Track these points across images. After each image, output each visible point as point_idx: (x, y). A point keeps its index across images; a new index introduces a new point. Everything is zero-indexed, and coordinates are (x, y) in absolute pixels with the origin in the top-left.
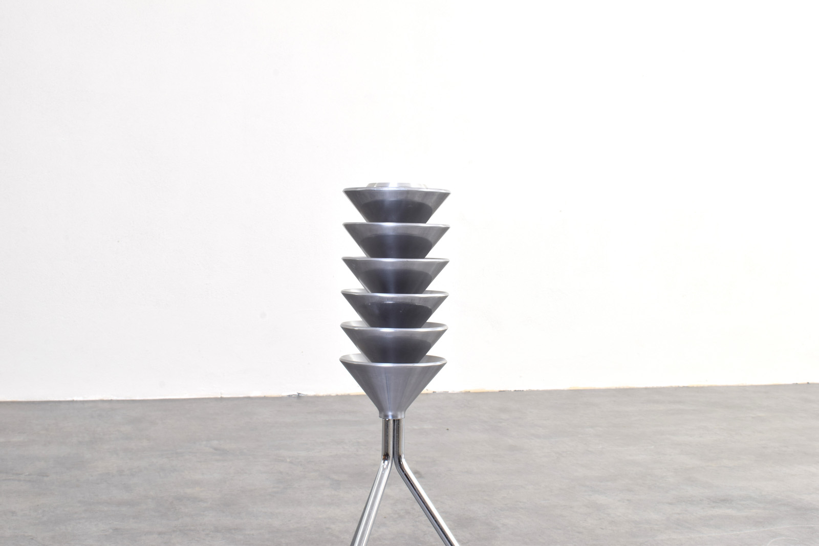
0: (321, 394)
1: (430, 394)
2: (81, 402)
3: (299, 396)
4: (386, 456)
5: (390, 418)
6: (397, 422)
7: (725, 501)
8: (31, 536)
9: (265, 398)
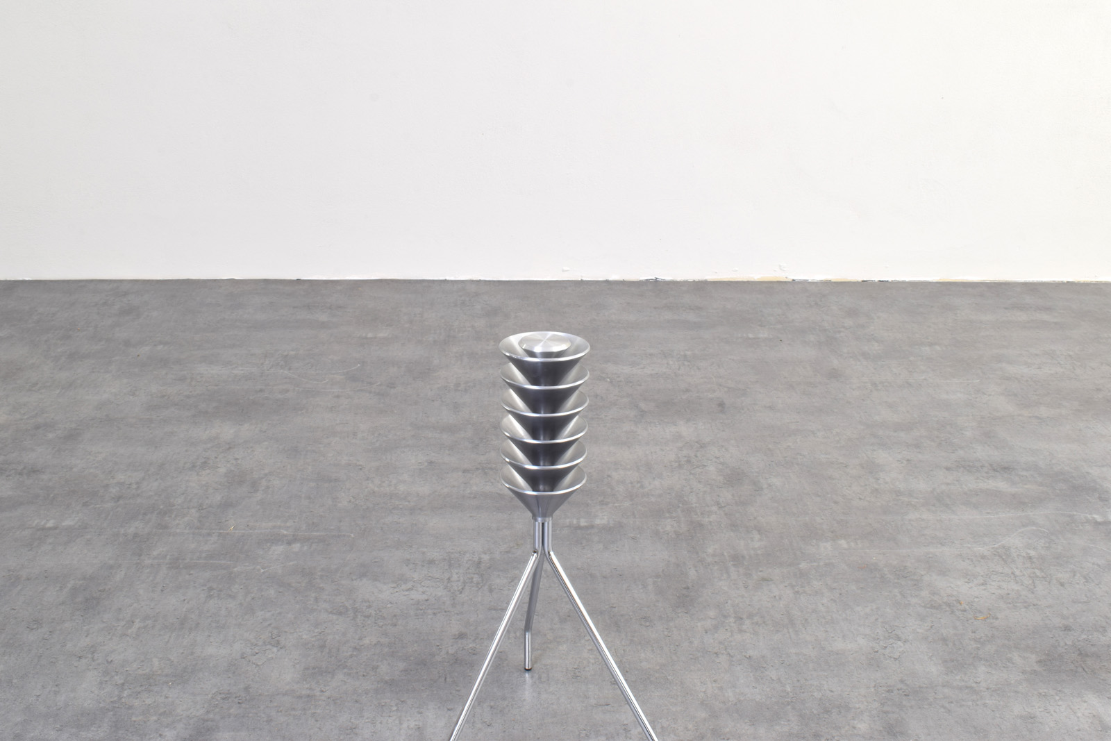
1: (789, 282)
2: (452, 281)
3: (655, 282)
5: (540, 521)
7: (1005, 469)
8: (360, 465)
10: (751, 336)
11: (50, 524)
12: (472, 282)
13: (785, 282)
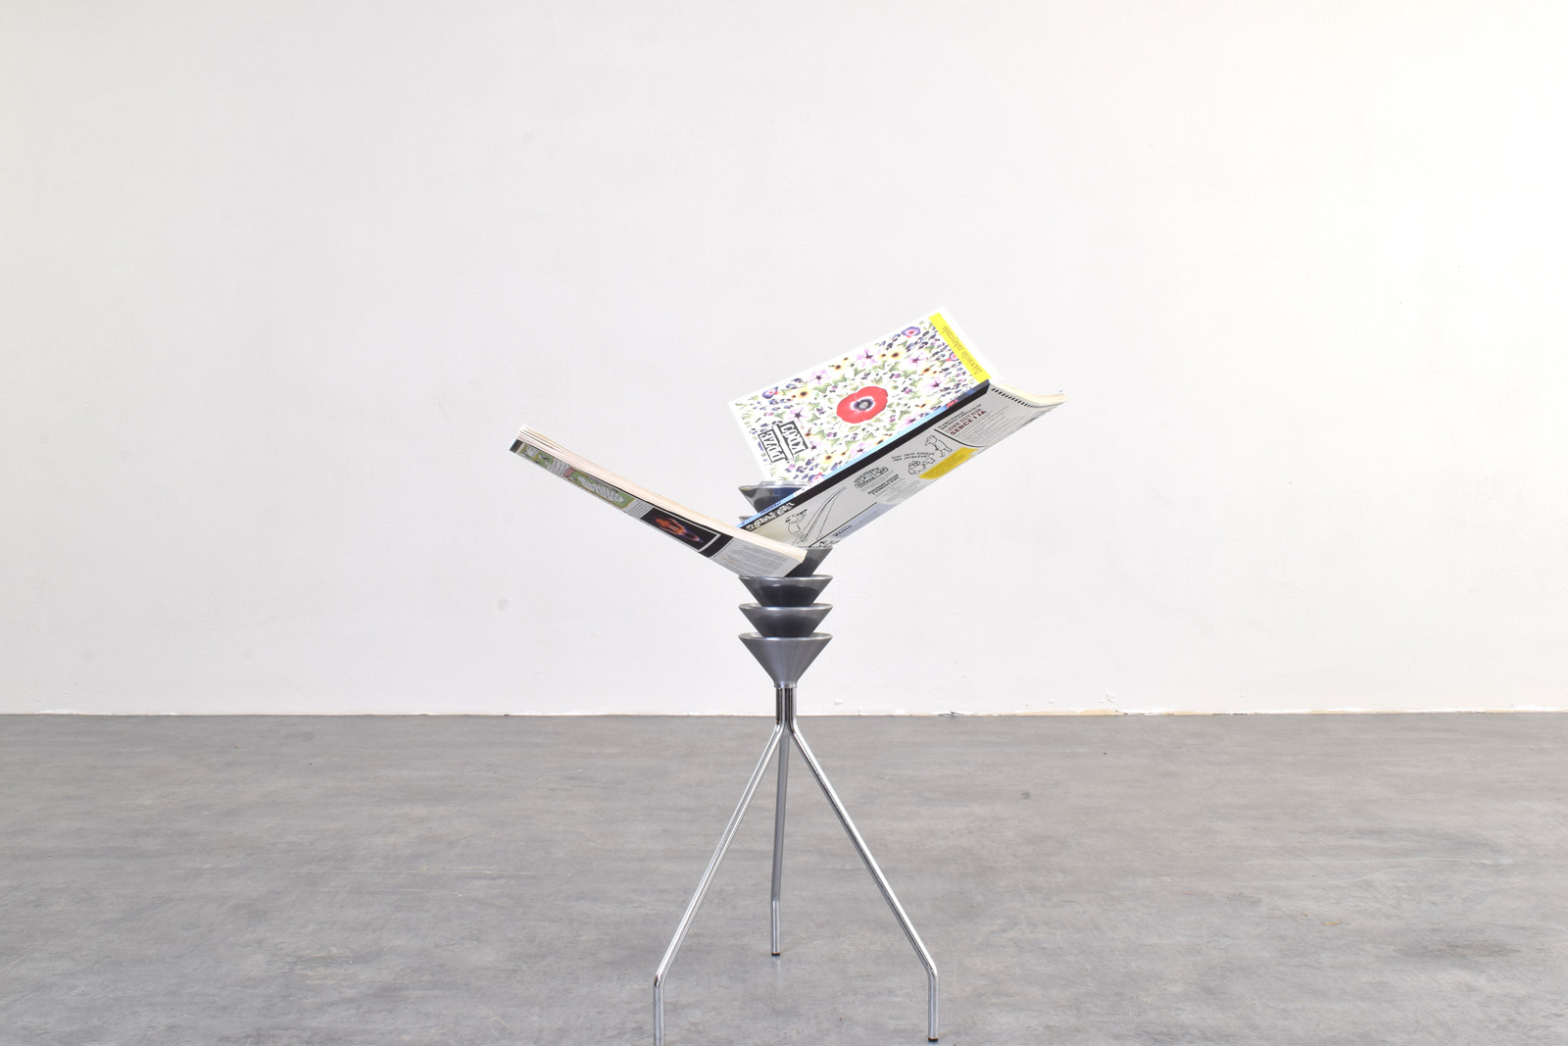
0: (981, 714)
2: (696, 717)
3: (952, 715)
4: (779, 718)
5: (782, 687)
6: (789, 692)
7: (1374, 833)
8: (579, 832)
9: (911, 717)
10: (1067, 751)
11: (208, 866)
12: (722, 717)
13: (1116, 716)
